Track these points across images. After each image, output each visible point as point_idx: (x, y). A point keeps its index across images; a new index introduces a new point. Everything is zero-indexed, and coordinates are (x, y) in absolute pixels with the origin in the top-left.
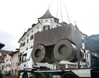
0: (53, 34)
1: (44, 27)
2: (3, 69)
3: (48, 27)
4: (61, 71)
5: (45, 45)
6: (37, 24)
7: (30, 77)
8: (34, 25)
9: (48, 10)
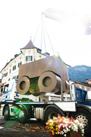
0: (38, 66)
1: (27, 57)
3: (30, 58)
4: (43, 103)
5: (30, 77)
6: (20, 54)
7: (12, 109)
8: (16, 56)
9: (31, 40)
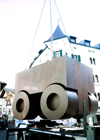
2: (10, 114)
4: (60, 134)
5: (30, 93)
6: (45, 49)
8: (40, 52)
9: (58, 26)
